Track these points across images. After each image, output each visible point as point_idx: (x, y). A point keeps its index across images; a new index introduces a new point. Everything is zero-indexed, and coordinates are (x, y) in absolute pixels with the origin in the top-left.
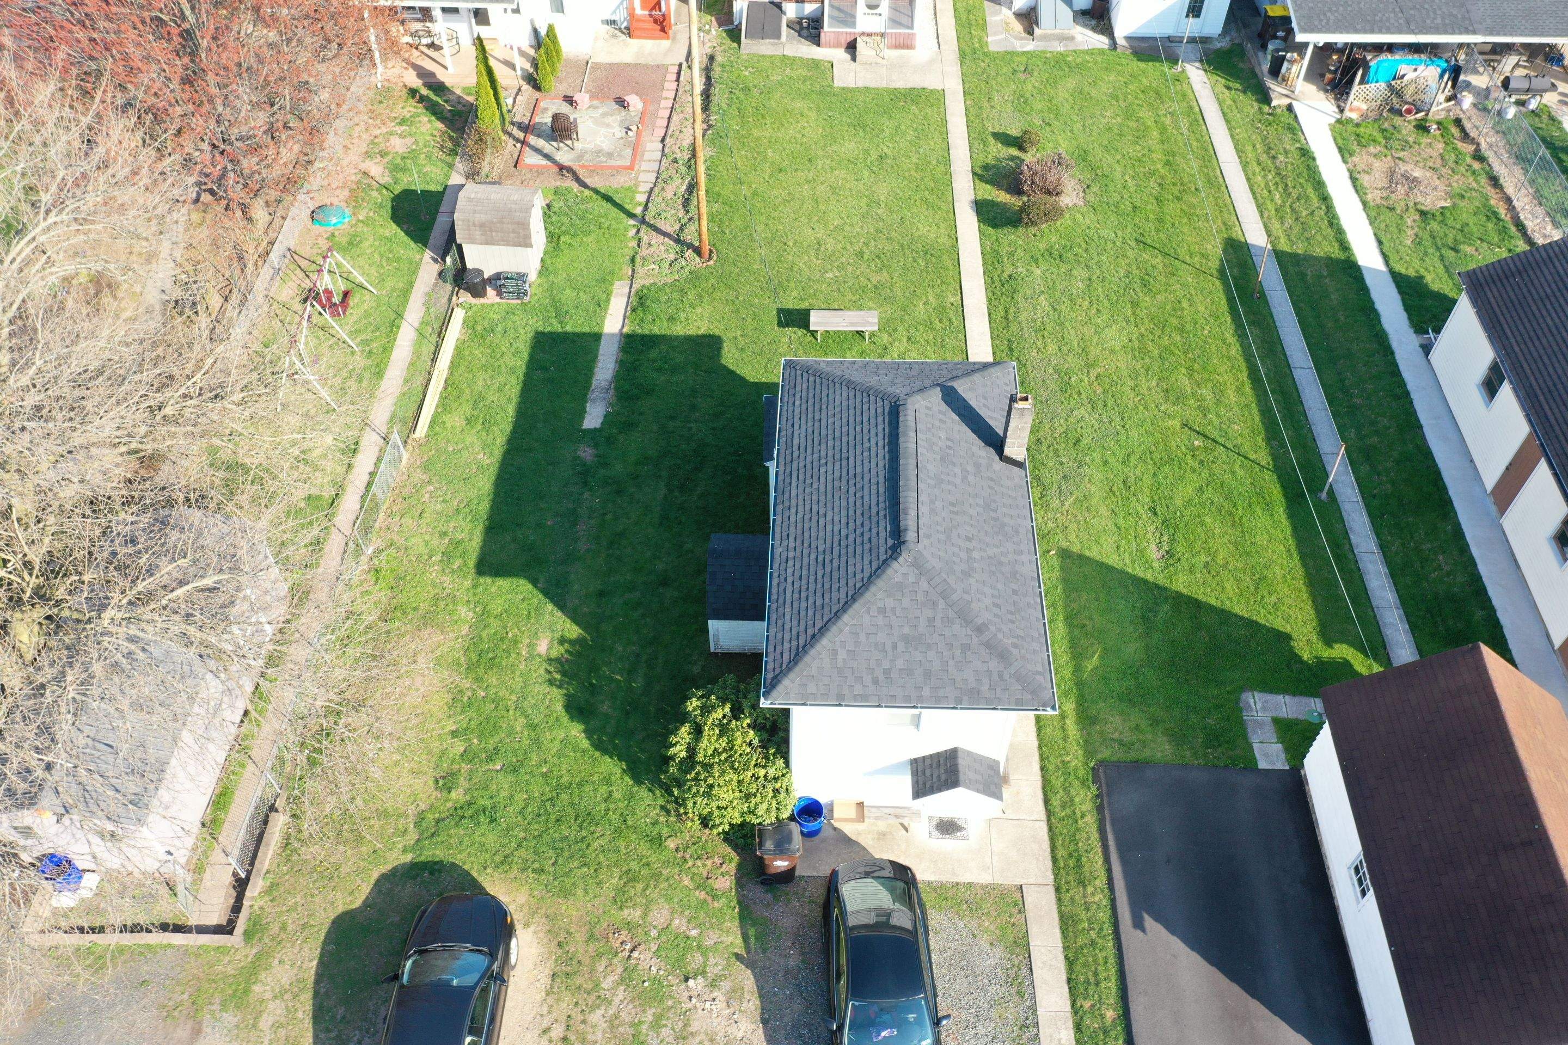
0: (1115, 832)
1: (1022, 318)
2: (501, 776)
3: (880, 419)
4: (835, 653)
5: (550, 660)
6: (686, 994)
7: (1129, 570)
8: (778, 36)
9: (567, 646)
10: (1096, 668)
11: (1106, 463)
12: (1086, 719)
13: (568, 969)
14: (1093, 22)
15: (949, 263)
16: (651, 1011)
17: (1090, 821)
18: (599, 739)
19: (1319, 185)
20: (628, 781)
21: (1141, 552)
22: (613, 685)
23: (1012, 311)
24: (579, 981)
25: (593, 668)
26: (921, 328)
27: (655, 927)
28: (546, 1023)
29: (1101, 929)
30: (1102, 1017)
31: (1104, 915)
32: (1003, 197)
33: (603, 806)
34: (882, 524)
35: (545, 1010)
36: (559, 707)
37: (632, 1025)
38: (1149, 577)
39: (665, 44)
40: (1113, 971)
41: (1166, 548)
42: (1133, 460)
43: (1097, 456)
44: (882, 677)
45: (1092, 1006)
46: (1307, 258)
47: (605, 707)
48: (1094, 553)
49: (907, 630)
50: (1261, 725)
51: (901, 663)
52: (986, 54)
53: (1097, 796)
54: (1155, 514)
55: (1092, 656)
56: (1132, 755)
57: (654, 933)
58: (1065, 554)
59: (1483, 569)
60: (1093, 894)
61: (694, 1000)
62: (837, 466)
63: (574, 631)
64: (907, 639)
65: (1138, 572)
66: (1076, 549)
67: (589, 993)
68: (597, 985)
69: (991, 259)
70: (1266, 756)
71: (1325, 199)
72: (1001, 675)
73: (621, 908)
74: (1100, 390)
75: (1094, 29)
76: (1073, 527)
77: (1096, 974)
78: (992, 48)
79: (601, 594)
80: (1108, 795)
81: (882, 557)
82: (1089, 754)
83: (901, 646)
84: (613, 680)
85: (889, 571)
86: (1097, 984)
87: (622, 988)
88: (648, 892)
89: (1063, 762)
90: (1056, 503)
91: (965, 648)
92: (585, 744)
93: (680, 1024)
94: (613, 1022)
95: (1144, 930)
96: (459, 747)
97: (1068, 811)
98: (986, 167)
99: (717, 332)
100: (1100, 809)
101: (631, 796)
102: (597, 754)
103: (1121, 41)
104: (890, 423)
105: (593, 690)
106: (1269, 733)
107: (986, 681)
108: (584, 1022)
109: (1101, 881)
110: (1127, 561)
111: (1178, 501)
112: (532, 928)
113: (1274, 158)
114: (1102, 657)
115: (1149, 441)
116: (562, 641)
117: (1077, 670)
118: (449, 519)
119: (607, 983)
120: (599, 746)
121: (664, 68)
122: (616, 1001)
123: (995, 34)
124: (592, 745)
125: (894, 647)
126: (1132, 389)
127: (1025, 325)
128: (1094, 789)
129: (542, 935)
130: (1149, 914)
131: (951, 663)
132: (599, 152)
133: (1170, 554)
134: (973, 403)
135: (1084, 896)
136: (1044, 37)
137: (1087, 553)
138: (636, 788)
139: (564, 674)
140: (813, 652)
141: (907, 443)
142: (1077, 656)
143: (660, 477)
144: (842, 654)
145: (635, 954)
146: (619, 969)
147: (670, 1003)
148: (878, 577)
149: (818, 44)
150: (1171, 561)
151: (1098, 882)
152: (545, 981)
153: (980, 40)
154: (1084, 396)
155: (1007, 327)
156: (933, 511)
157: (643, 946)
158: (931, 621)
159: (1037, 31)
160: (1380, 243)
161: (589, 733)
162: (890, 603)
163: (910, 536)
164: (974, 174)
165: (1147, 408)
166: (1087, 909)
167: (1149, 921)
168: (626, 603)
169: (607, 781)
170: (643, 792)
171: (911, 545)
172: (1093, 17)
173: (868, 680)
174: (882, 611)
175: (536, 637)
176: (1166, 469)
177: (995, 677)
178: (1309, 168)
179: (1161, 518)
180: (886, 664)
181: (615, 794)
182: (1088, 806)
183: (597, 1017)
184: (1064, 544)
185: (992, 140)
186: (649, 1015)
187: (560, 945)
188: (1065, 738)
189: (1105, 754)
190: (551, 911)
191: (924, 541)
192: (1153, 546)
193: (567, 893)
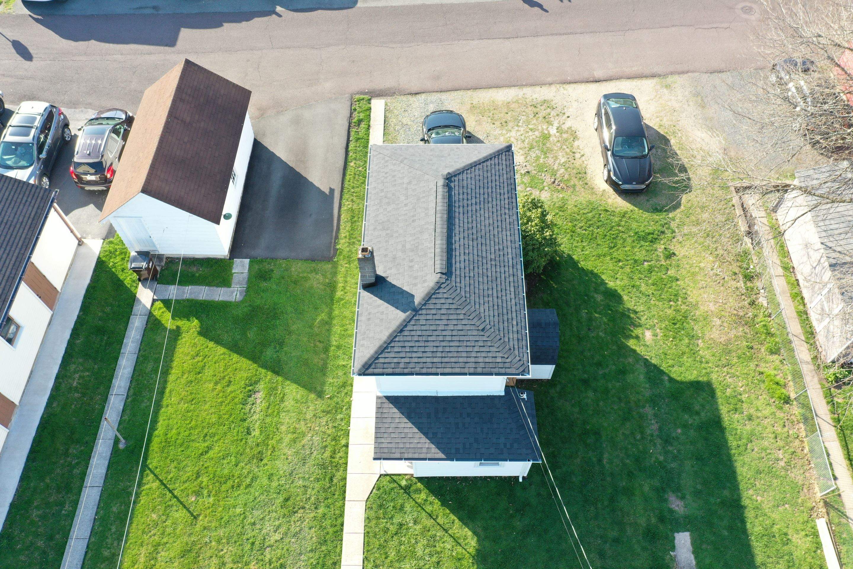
0: (332, 226)
2: (642, 258)
4: (479, 153)
5: (640, 326)
6: (528, 167)
7: (281, 379)
9: (634, 335)
10: (319, 315)
12: (332, 287)
13: (580, 175)
16: (541, 162)
17: (343, 233)
18: (597, 280)
20: (575, 257)
21: (268, 395)
22: (598, 310)
24: (575, 171)
25: (613, 319)
27: (546, 191)
28: (583, 158)
29: (349, 191)
30: (355, 163)
31: (346, 196)
33: (584, 244)
35: (585, 162)
36: (625, 298)
37: (548, 157)
38: (270, 374)
40: (348, 177)
41: (251, 400)
42: (248, 481)
43: (275, 484)
45: (359, 168)
47: (599, 298)
48: (301, 391)
49: (443, 158)
50: (239, 283)
53: (336, 244)
54: (248, 429)
55: (320, 321)
56: (313, 265)
57: (546, 188)
58: (320, 395)
60: (349, 205)
61: (524, 165)
63: (632, 343)
65: (275, 379)
67: (569, 167)
68: (566, 170)
70: (243, 266)
73: (563, 197)
76: (309, 416)
77: (354, 178)
80: (331, 243)
82: (335, 266)
83: (446, 155)
84: (599, 313)
86: (355, 174)
87: (555, 169)
88: (553, 203)
89: (350, 264)
90: (317, 439)
92: (603, 277)
93: (528, 158)
94: (556, 158)
95: (330, 189)
96: (671, 273)
100: (337, 237)
101: (572, 249)
102: (595, 271)
105: (608, 307)
106: (236, 278)
108: (568, 158)
109: (344, 208)
110: (280, 387)
111: (228, 439)
112: (601, 190)
114: (315, 319)
115: (230, 502)
116: (637, 338)
117: (331, 317)
119: (562, 171)
120: (596, 276)
122: (556, 165)
124: (600, 277)
125: (449, 155)
128: (337, 248)
129: (596, 187)
130: (326, 194)
133: (250, 394)
135: (353, 205)
137: (305, 393)
138: (570, 253)
139: (629, 317)
140: (491, 152)
142: (328, 323)
144: (476, 153)
145: (553, 180)
146: (557, 175)
147: (534, 164)
148: (458, 170)
150: (251, 388)
151: (346, 208)
152: (589, 171)
154: (267, 559)
157: (550, 183)
158: (430, 160)
161: (603, 283)
162: (452, 164)
165: (220, 540)
166: (352, 200)
167: (327, 191)
168: (607, 366)
169: (586, 257)
170: (566, 251)
171: (441, 178)
174: (456, 162)
175: (655, 341)
176: (226, 472)
179: (246, 424)
180: (453, 152)
181: (579, 250)
182: (342, 241)
183: (563, 160)
184: (319, 402)
186: (541, 161)
187: (586, 184)
189: (328, 266)
190: (594, 196)
192: (258, 401)
193: (590, 202)
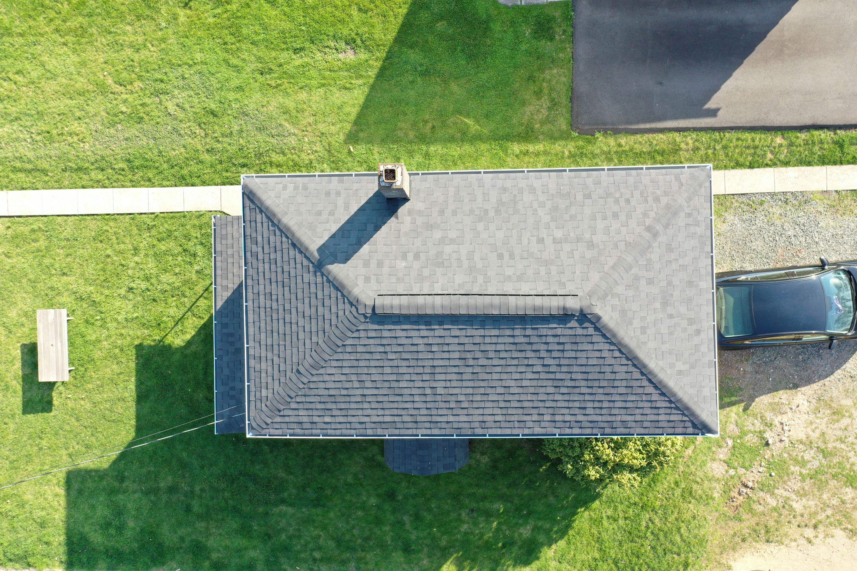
0: (638, 123)
1: (31, 155)
3: (386, 334)
4: (680, 372)
6: (778, 444)
7: (371, 81)
10: (477, 121)
11: (240, 88)
12: (528, 135)
13: (763, 532)
16: (792, 468)
17: (624, 140)
18: (556, 532)
20: (596, 504)
21: (349, 68)
22: (504, 528)
23: (18, 164)
24: (771, 523)
25: (488, 546)
26: (47, 261)
27: (727, 472)
28: (803, 542)
29: (715, 141)
30: (781, 146)
31: (705, 137)
33: (621, 522)
34: (544, 332)
35: (793, 544)
37: (803, 480)
38: (379, 64)
40: (747, 136)
41: (343, 45)
42: (234, 61)
43: (231, 96)
44: (694, 327)
45: (772, 152)
47: (526, 532)
48: (354, 111)
49: (658, 305)
51: (683, 309)
53: (605, 132)
54: (302, 49)
55: (466, 124)
56: (564, 101)
57: (732, 472)
58: (352, 138)
60: (687, 144)
61: (784, 438)
62: (438, 377)
64: (665, 304)
65: (373, 73)
66: (348, 127)
67: (781, 515)
68: (775, 509)
72: (689, 215)
73: (713, 499)
74: (138, 84)
76: (322, 127)
77: (748, 147)
79: (407, 549)
80: (605, 125)
81: (591, 331)
82: (565, 136)
83: (670, 310)
84: (498, 530)
86: (756, 147)
87: (776, 491)
88: (699, 480)
89: (569, 157)
90: (293, 141)
91: (670, 249)
92: (562, 543)
93: (801, 446)
94: (802, 494)
95: (718, 110)
97: (614, 156)
99: (62, 476)
100: (616, 132)
101: (611, 501)
102: (571, 532)
104: (398, 323)
105: (508, 544)
107: (692, 229)
108: (802, 516)
109: (677, 137)
110: (360, 82)
111: (286, 25)
112: (731, 563)
114: (468, 116)
115: (208, 44)
117: (478, 138)
119: (772, 502)
120: (563, 533)
122: (785, 494)
124: (561, 538)
125: (671, 316)
126: (138, 51)
127: (41, 152)
128: (597, 135)
129: (736, 555)
130: (705, 103)
131: (681, 262)
133: (350, 42)
134: (334, 228)
135: (687, 150)
137: (353, 117)
138: (603, 498)
140: (680, 394)
143: (267, 514)
144: (680, 366)
145: (750, 484)
146: (761, 494)
147: (786, 455)
148: (614, 335)
150: (359, 42)
151: (678, 139)
152: (772, 547)
154: (147, 100)
155: (44, 172)
156: (520, 278)
157: (744, 480)
158: (650, 282)
161: (550, 542)
162: (637, 323)
163: (572, 304)
165: (163, 40)
166: (698, 149)
167: (711, 105)
168: (416, 528)
169: (597, 522)
171: (585, 303)
173: (696, 340)
174: (644, 330)
176: (245, 31)
177: (690, 221)
179: (307, 45)
180: (684, 323)
181: (610, 512)
182: (611, 141)
183: (798, 506)
184: (342, 137)
186: (794, 469)
187: (744, 540)
188: (546, 153)
189: (563, 124)
190: (717, 550)
191: (570, 288)
192: (341, 56)
193: (702, 541)
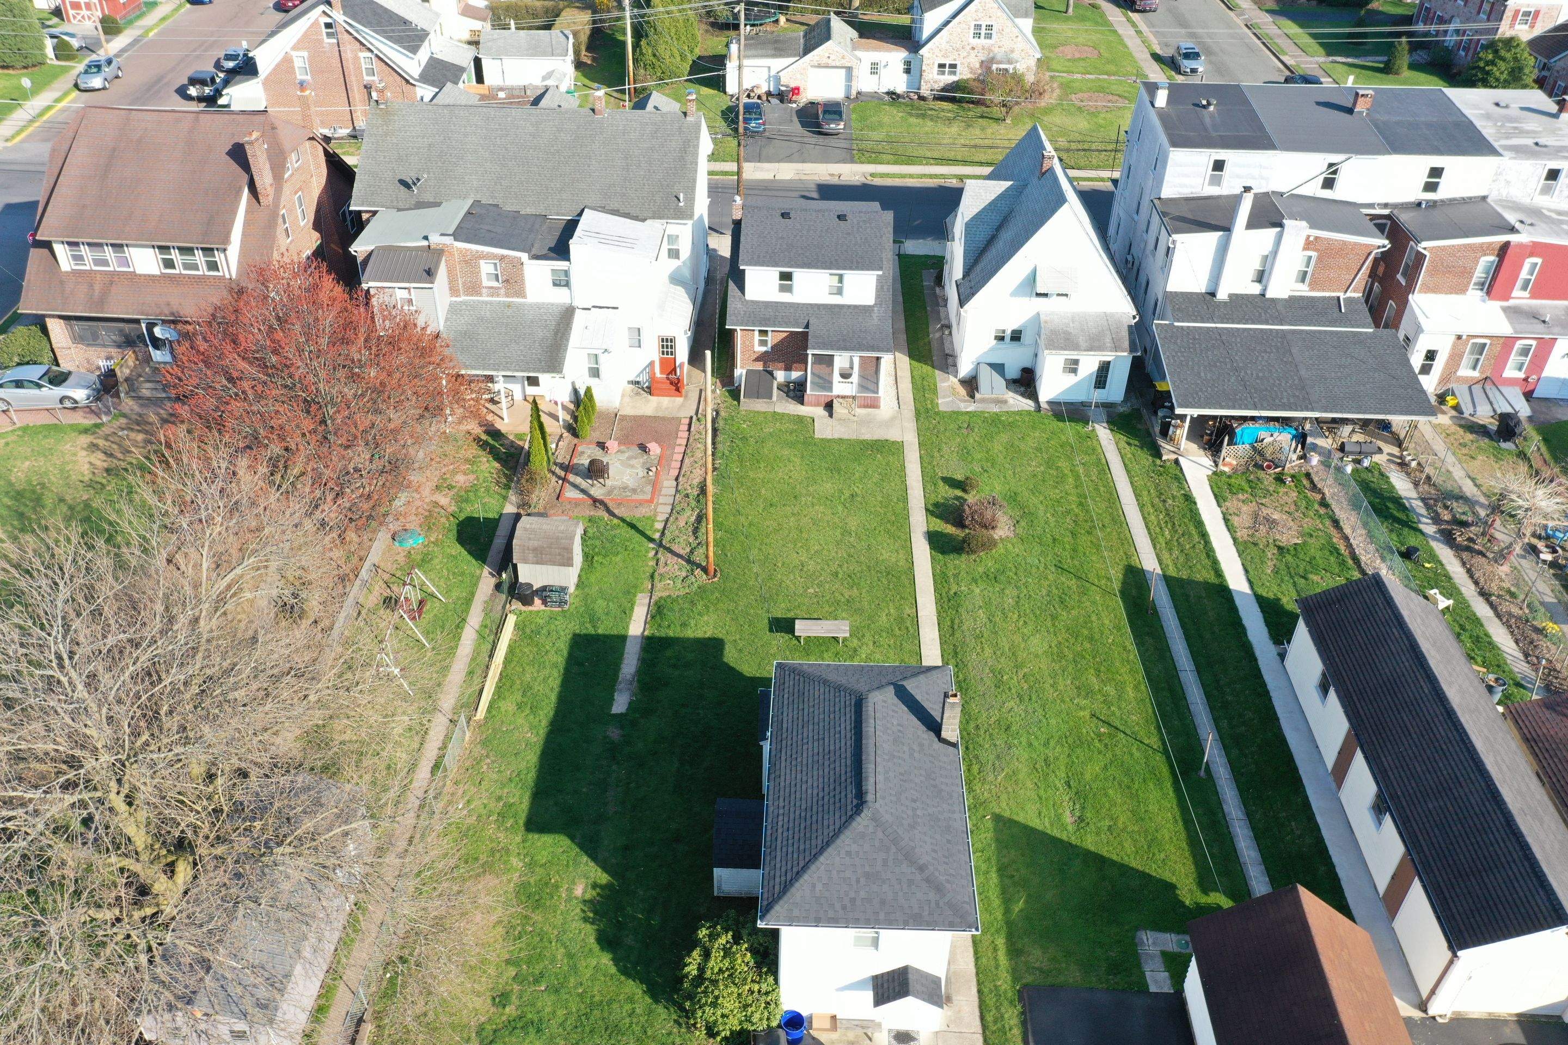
0: (1036, 1042)
1: (965, 627)
2: (545, 995)
3: (848, 709)
4: (814, 886)
5: (585, 901)
7: (1049, 832)
8: (770, 397)
9: (598, 890)
10: (1021, 911)
11: (1030, 745)
12: (1014, 952)
14: (1022, 389)
15: (907, 582)
17: (1017, 1032)
18: (625, 967)
19: (1199, 524)
20: (648, 1000)
21: (1059, 817)
22: (636, 922)
23: (957, 621)
25: (620, 908)
26: (884, 634)
32: (950, 529)
33: (627, 1020)
34: (849, 788)
36: (592, 940)
38: (1065, 838)
39: (679, 400)
41: (1078, 814)
42: (1052, 743)
43: (1024, 740)
44: (849, 905)
46: (1190, 582)
47: (629, 940)
48: (1021, 818)
49: (867, 869)
50: (1152, 957)
51: (863, 894)
52: (937, 413)
53: (1023, 1013)
54: (1069, 786)
55: (1019, 902)
56: (1050, 981)
58: (997, 818)
59: (1325, 833)
62: (816, 744)
63: (604, 878)
64: (867, 875)
65: (1056, 833)
66: (1007, 814)
69: (940, 580)
70: (1156, 982)
71: (1204, 535)
72: (937, 904)
74: (1026, 687)
75: (1023, 395)
76: (1004, 797)
78: (942, 408)
79: (626, 848)
80: (1030, 1012)
81: (849, 813)
82: (1015, 979)
83: (863, 880)
84: (635, 918)
85: (854, 824)
89: (995, 986)
90: (991, 777)
91: (911, 882)
92: (613, 970)
96: (512, 971)
97: (999, 1025)
98: (936, 505)
99: (720, 636)
100: (1024, 1023)
101: (650, 1012)
102: (623, 978)
103: (1044, 405)
104: (856, 712)
105: (620, 926)
106: (1158, 963)
107: (926, 908)
110: (1047, 824)
111: (1088, 777)
113: (1164, 501)
114: (1026, 902)
115: (1064, 728)
116: (595, 886)
117: (1007, 911)
118: (503, 786)
120: (624, 972)
121: (679, 420)
123: (944, 397)
124: (619, 970)
125: (858, 881)
126: (1052, 686)
127: (967, 634)
128: (1019, 1007)
131: (900, 894)
132: (625, 488)
133: (1081, 819)
134: (918, 698)
136: (983, 401)
137: (1015, 818)
138: (654, 1006)
139: (596, 912)
140: (797, 885)
141: (869, 728)
142: (1007, 901)
143: (674, 754)
144: (819, 887)
148: (846, 828)
149: (802, 404)
150: (1083, 825)
153: (932, 402)
154: (1013, 691)
155: (953, 634)
156: (887, 779)
158: (885, 862)
159: (977, 396)
160: (1246, 571)
161: (616, 961)
162: (854, 848)
163: (870, 797)
164: (927, 510)
165: (1063, 701)
168: (645, 856)
169: (631, 1000)
170: (660, 1009)
171: (870, 804)
172: (1022, 385)
173: (838, 906)
174: (849, 853)
175: (574, 883)
176: (1079, 751)
177: (933, 905)
178: (1191, 511)
179: (1074, 790)
180: (852, 895)
181: (638, 1011)
182: (1015, 1021)
184: (997, 811)
185: (941, 483)
188: (997, 967)
189: (1029, 979)
191: (880, 801)
192: (1068, 812)
